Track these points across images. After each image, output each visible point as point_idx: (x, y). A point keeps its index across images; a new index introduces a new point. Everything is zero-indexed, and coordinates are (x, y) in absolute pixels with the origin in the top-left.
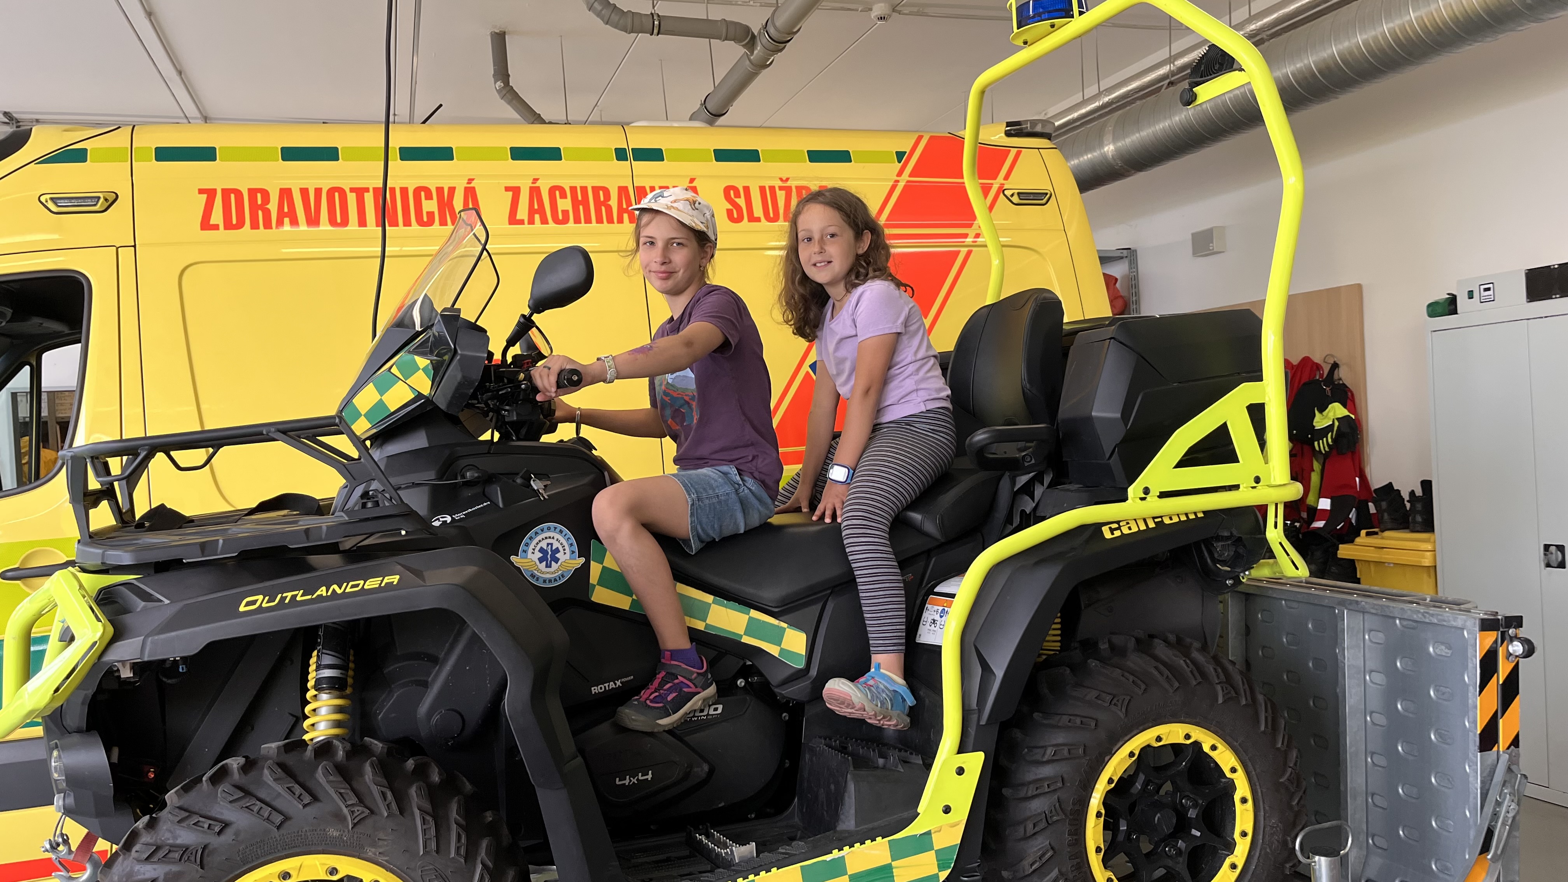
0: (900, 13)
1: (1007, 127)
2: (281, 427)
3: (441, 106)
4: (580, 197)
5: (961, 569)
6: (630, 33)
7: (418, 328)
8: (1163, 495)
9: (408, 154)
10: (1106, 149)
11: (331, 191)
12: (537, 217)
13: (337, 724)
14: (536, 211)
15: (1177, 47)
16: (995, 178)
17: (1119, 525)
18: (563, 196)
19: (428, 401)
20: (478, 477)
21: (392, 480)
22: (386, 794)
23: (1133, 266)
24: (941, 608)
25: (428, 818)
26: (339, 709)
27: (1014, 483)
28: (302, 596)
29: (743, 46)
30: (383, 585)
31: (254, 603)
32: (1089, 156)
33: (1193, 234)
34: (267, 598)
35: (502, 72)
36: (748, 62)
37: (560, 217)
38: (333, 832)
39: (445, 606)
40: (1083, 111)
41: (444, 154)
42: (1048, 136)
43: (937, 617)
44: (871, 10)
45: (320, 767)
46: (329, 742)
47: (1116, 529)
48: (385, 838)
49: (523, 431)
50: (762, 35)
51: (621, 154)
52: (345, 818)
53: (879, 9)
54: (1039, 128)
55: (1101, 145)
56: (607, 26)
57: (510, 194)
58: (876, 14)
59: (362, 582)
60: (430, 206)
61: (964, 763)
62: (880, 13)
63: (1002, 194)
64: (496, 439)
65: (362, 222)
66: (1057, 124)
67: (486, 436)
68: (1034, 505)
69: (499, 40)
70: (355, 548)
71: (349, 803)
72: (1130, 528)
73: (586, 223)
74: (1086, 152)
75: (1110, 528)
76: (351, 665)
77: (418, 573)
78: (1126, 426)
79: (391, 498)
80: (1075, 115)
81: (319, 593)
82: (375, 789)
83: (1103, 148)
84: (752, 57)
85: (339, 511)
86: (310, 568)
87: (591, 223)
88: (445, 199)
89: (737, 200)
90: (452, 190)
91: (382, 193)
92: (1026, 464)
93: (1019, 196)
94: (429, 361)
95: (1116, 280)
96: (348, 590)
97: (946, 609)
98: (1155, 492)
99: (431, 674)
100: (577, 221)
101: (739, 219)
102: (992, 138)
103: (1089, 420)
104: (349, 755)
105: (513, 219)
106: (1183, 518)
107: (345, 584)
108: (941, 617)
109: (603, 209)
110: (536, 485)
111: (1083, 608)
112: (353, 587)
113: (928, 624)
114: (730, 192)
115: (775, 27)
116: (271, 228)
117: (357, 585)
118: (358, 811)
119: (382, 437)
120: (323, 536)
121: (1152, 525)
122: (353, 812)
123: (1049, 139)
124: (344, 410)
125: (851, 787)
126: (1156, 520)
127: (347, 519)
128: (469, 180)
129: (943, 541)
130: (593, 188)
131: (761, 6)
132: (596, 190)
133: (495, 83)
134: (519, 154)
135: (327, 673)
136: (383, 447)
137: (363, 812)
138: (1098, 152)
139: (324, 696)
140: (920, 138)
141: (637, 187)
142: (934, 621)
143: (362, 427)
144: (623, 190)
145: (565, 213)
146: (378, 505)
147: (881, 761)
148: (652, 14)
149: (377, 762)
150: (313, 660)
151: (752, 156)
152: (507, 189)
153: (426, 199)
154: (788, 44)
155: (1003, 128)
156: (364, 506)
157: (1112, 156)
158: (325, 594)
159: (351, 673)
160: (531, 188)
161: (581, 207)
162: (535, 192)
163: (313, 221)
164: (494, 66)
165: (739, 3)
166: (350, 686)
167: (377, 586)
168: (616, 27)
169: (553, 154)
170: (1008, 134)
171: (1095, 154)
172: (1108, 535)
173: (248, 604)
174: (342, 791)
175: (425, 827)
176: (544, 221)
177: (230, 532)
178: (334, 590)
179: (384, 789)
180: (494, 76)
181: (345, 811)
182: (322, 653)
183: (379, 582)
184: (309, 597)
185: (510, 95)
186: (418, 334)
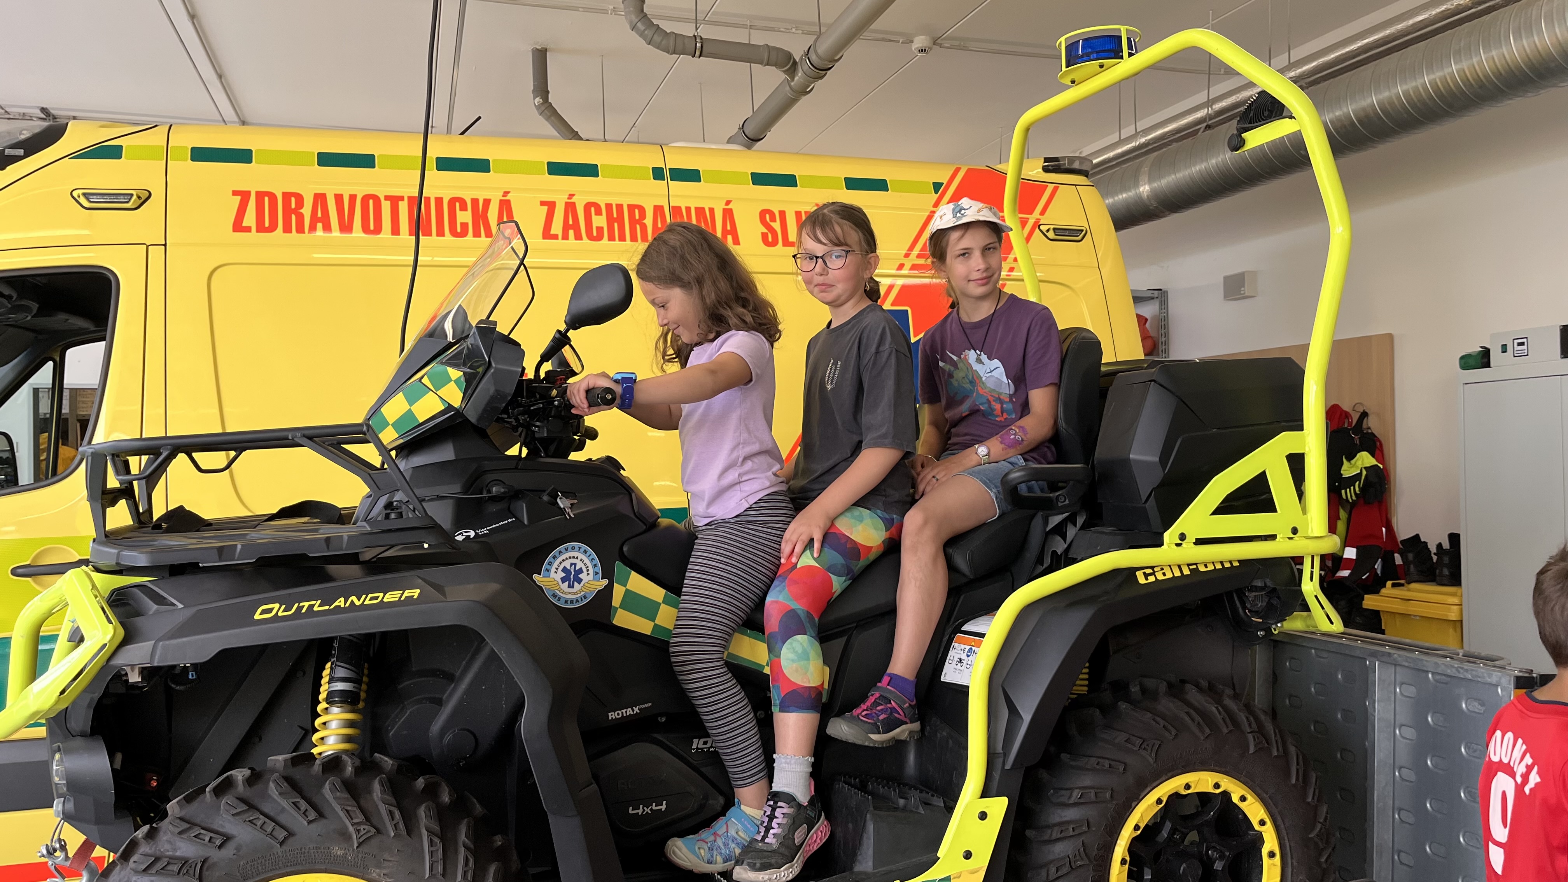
0: (941, 46)
1: (1045, 162)
2: (307, 432)
3: (479, 118)
4: (615, 214)
5: (991, 607)
6: (671, 54)
7: (450, 338)
8: (1200, 542)
9: (445, 164)
10: (1141, 189)
11: (366, 198)
12: (571, 233)
13: (348, 739)
14: (571, 227)
15: (1217, 90)
16: (1031, 213)
17: (1153, 570)
18: (599, 212)
19: (458, 413)
20: (504, 493)
21: (417, 491)
22: (394, 812)
23: (1163, 307)
24: (968, 647)
25: (437, 840)
26: (350, 724)
27: (1046, 523)
28: (319, 606)
29: (785, 72)
30: (403, 598)
31: (270, 611)
32: (1124, 195)
33: (1225, 278)
34: (283, 607)
35: (542, 89)
36: (788, 88)
37: (595, 234)
38: (338, 851)
39: (466, 624)
40: (1119, 151)
41: (481, 166)
42: (1085, 173)
43: (964, 656)
44: (912, 42)
45: (328, 782)
46: (338, 756)
47: (1150, 574)
48: (390, 859)
49: (552, 448)
50: (804, 62)
51: (658, 174)
52: (350, 838)
53: (920, 41)
54: (1076, 165)
55: (1137, 185)
56: (649, 46)
57: (545, 208)
58: (916, 46)
59: (381, 595)
60: (464, 217)
61: (987, 807)
62: (921, 45)
63: (1037, 230)
64: (524, 455)
65: (395, 231)
66: (1094, 161)
67: (513, 451)
68: (1066, 546)
69: (541, 56)
70: (375, 559)
71: (355, 821)
72: (1164, 574)
73: (620, 240)
74: (1121, 192)
75: (1144, 573)
76: (365, 679)
77: (439, 589)
78: (1164, 470)
79: (414, 508)
80: (1111, 154)
81: (337, 603)
82: (383, 809)
83: (1139, 188)
84: (792, 84)
85: (361, 521)
86: (329, 578)
87: (625, 240)
88: (480, 211)
89: (772, 224)
90: (487, 202)
91: (418, 202)
92: (1060, 504)
93: (1055, 232)
94: (462, 373)
95: (1146, 320)
96: (367, 602)
97: (973, 648)
98: (1191, 538)
99: (446, 691)
100: (611, 238)
101: (774, 243)
102: (1030, 173)
103: (1126, 463)
104: (358, 771)
105: (547, 234)
106: (1219, 566)
107: (364, 596)
108: (968, 656)
109: (638, 227)
110: (562, 503)
111: (1111, 653)
112: (372, 599)
113: (954, 663)
114: (765, 216)
115: (816, 52)
116: (303, 232)
117: (377, 598)
118: (364, 829)
119: (407, 448)
120: (344, 546)
121: (1186, 572)
122: (359, 831)
123: (1087, 176)
124: (372, 419)
125: (870, 827)
126: (1191, 567)
127: (369, 529)
128: (505, 192)
129: (972, 578)
130: (629, 206)
131: (802, 33)
132: (631, 208)
133: (534, 99)
134: (556, 169)
135: (340, 686)
136: (409, 458)
137: (369, 831)
138: (1133, 192)
139: (335, 710)
140: (957, 170)
141: (673, 207)
142: (961, 660)
143: (389, 436)
144: (658, 210)
145: (600, 229)
146: (402, 517)
147: (902, 802)
148: (694, 36)
149: (386, 780)
150: (326, 672)
151: (789, 181)
152: (543, 203)
153: (461, 210)
154: (829, 72)
155: (1041, 163)
156: (387, 516)
157: (1148, 196)
158: (342, 605)
159: (364, 687)
160: (566, 203)
161: (616, 225)
162: (570, 207)
163: (347, 227)
164: (534, 82)
165: (782, 30)
166: (363, 700)
167: (397, 599)
168: (658, 48)
169: (590, 170)
170: (1046, 170)
171: (1130, 194)
172: (1142, 580)
173: (264, 612)
174: (349, 808)
175: (432, 849)
176: (578, 237)
177: (248, 537)
178: (352, 601)
179: (392, 808)
180: (533, 91)
181: (351, 829)
182: (336, 665)
183: (399, 595)
184: (327, 608)
185: (549, 111)
186: (451, 345)
